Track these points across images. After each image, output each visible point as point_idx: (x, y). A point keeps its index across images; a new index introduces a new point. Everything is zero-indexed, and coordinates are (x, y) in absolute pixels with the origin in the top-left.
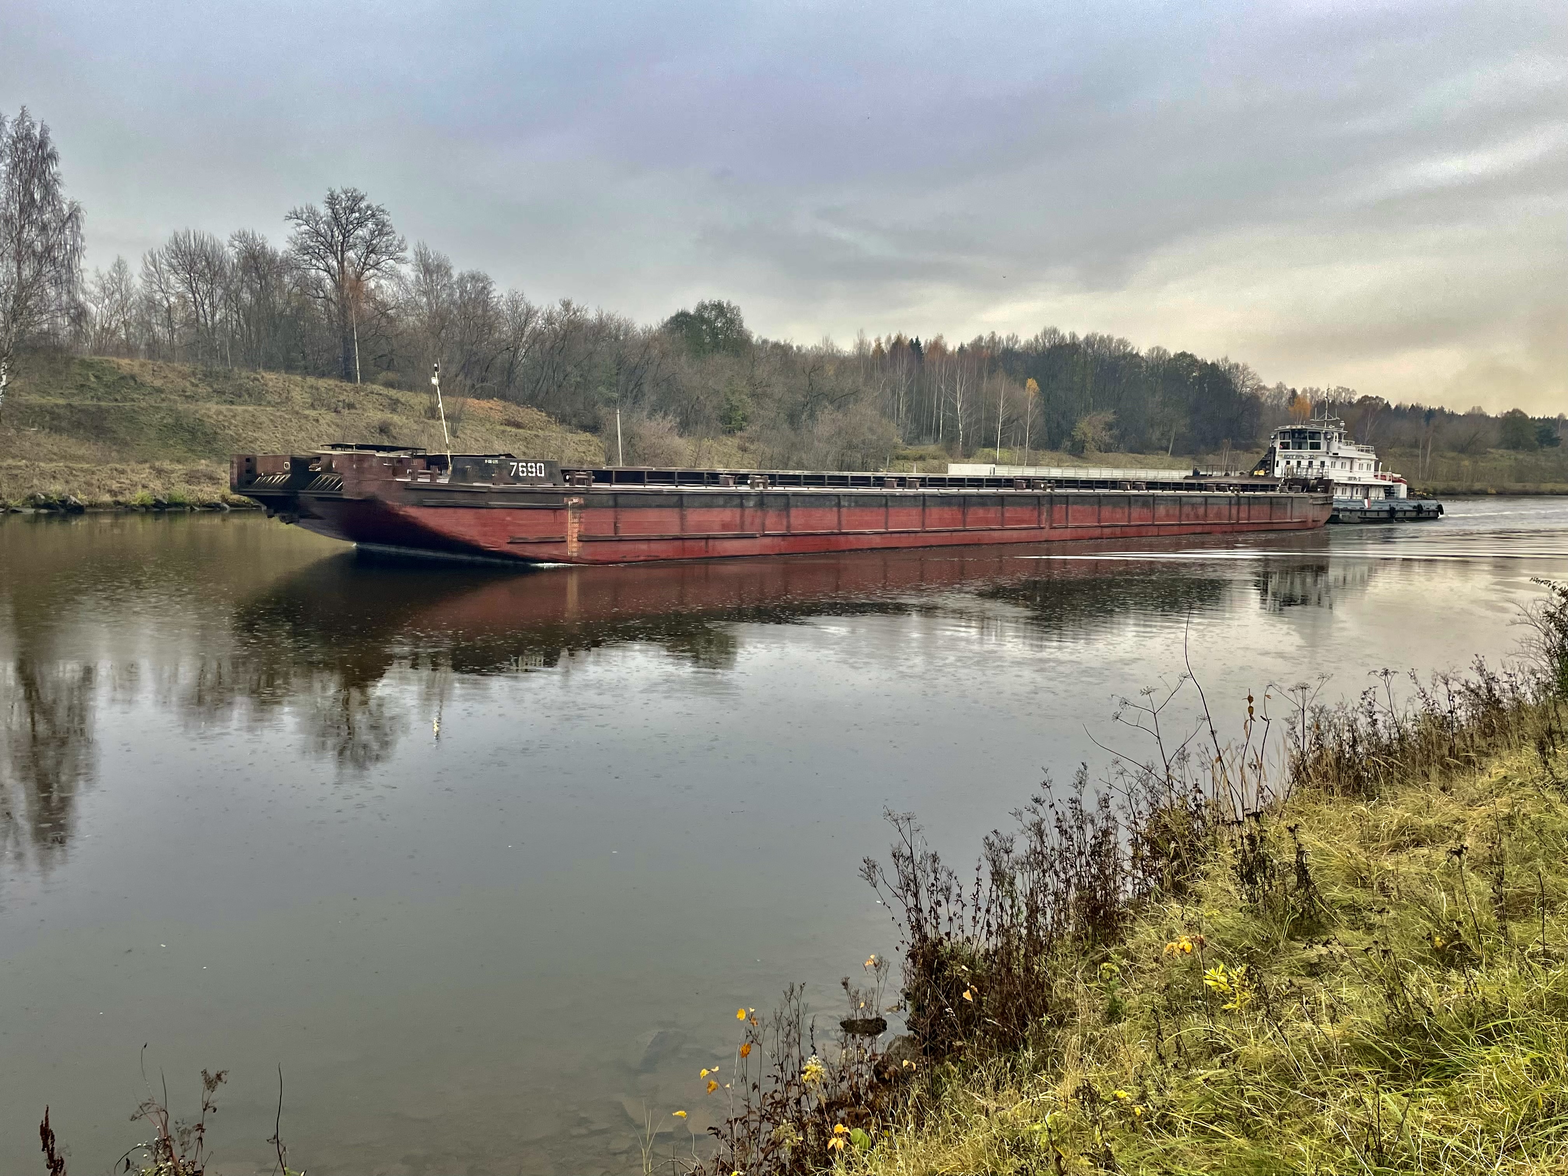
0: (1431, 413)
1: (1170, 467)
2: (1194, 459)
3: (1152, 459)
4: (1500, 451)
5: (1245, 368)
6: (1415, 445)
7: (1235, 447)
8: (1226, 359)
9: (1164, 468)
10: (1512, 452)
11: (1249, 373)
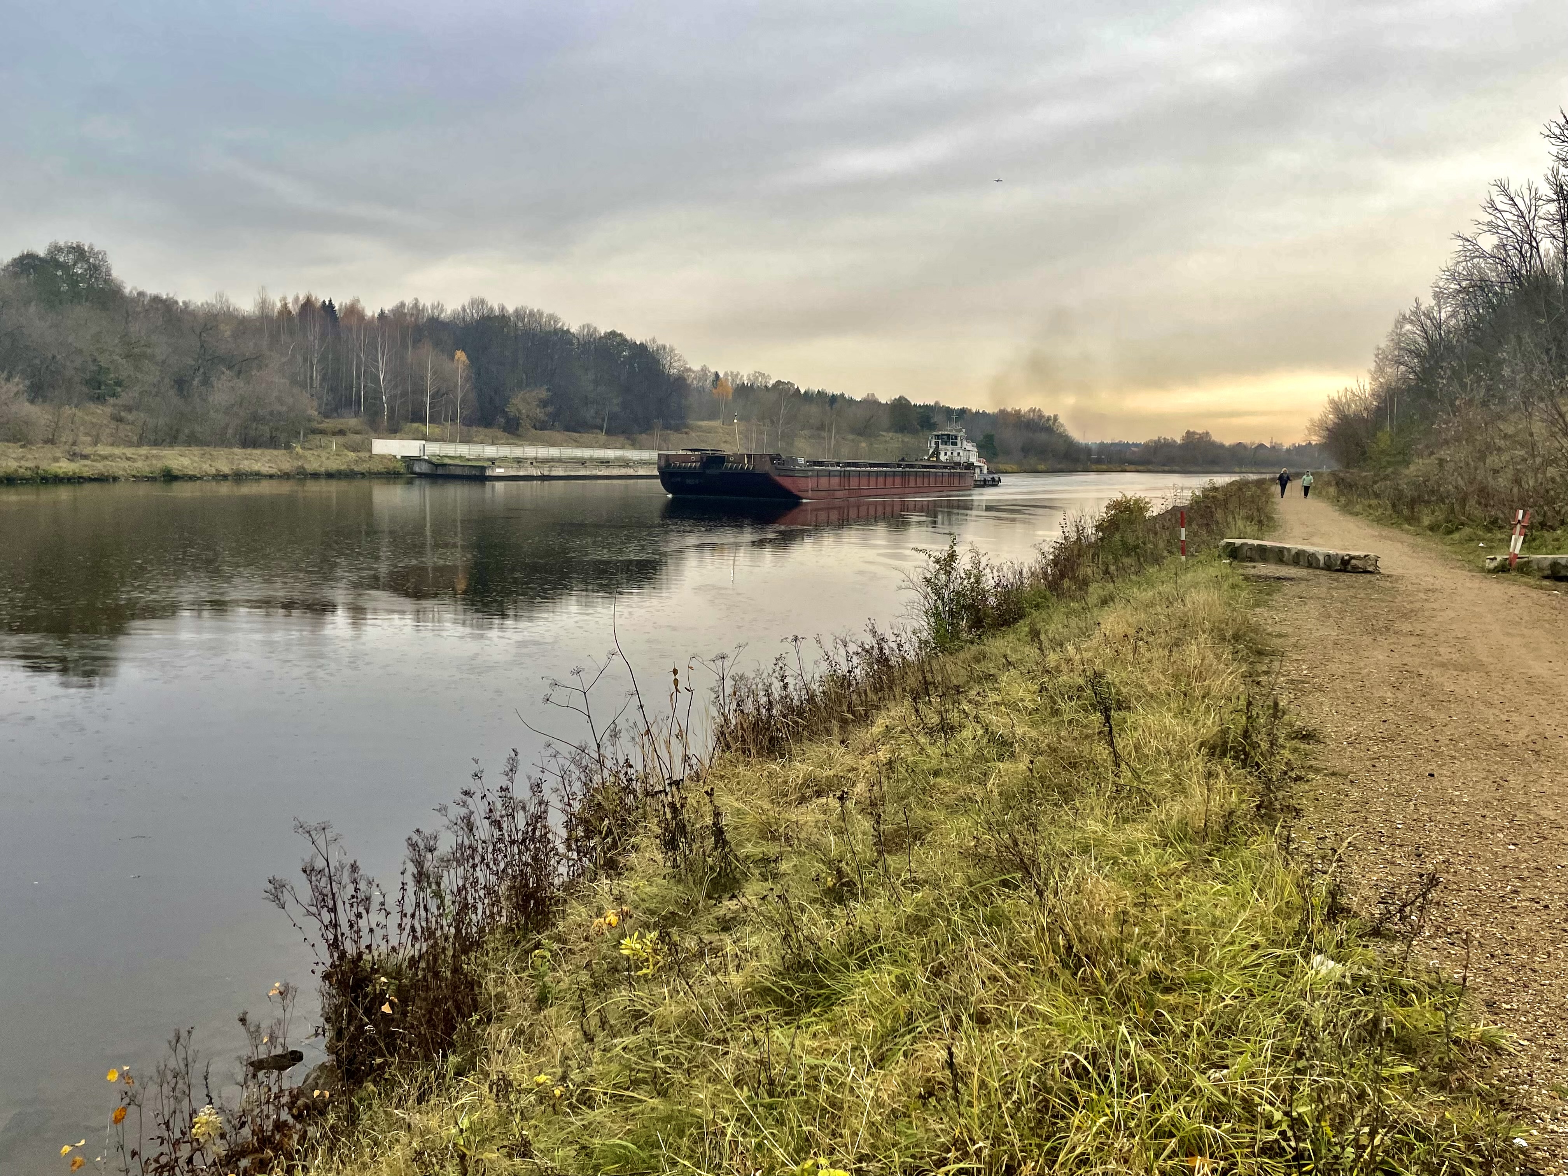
0: (834, 399)
1: (605, 446)
2: (628, 438)
3: (587, 437)
4: (891, 434)
5: (672, 350)
6: (821, 427)
7: (667, 427)
8: (654, 340)
9: (600, 447)
10: (899, 435)
11: (675, 355)
